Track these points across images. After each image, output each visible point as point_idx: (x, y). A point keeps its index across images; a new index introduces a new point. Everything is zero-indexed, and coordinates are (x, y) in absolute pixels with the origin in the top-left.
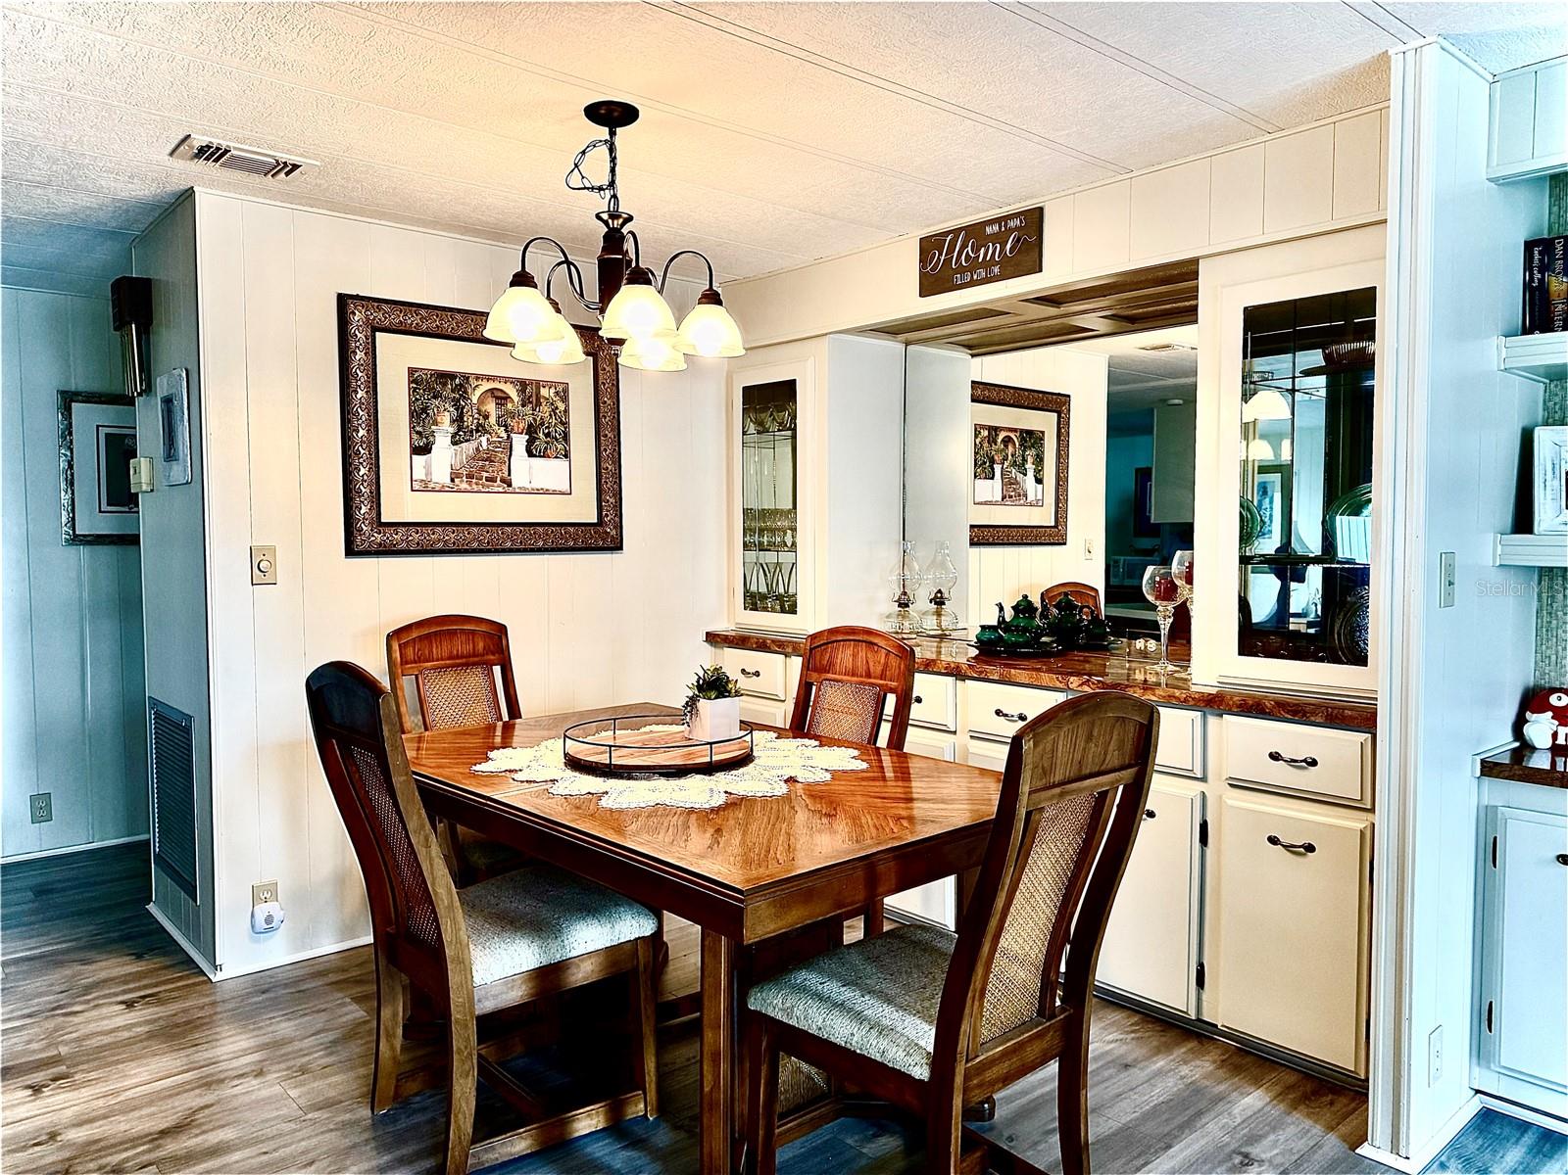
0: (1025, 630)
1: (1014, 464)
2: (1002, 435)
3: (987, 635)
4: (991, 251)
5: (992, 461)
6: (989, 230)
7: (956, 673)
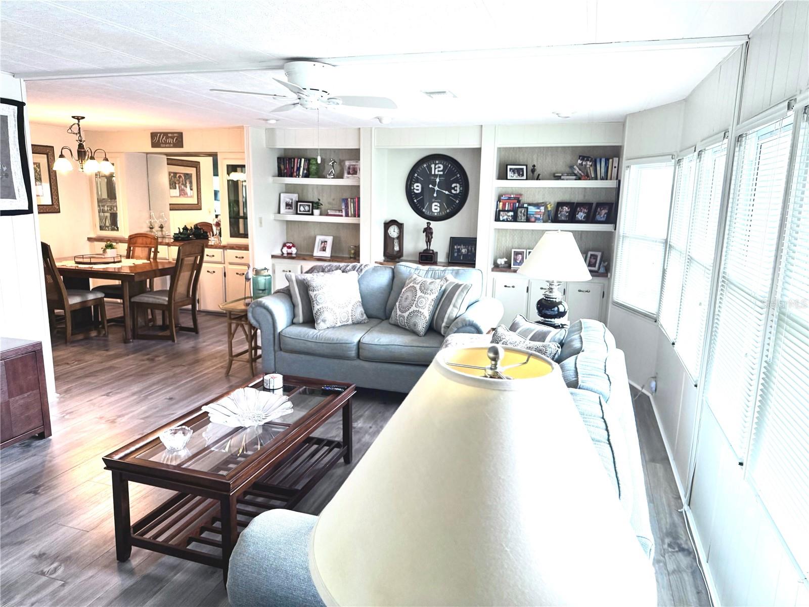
0: (185, 234)
1: (183, 184)
2: (178, 175)
3: (176, 236)
4: (170, 140)
5: (175, 183)
6: (169, 135)
7: (168, 245)
